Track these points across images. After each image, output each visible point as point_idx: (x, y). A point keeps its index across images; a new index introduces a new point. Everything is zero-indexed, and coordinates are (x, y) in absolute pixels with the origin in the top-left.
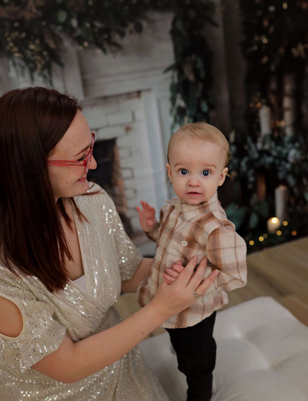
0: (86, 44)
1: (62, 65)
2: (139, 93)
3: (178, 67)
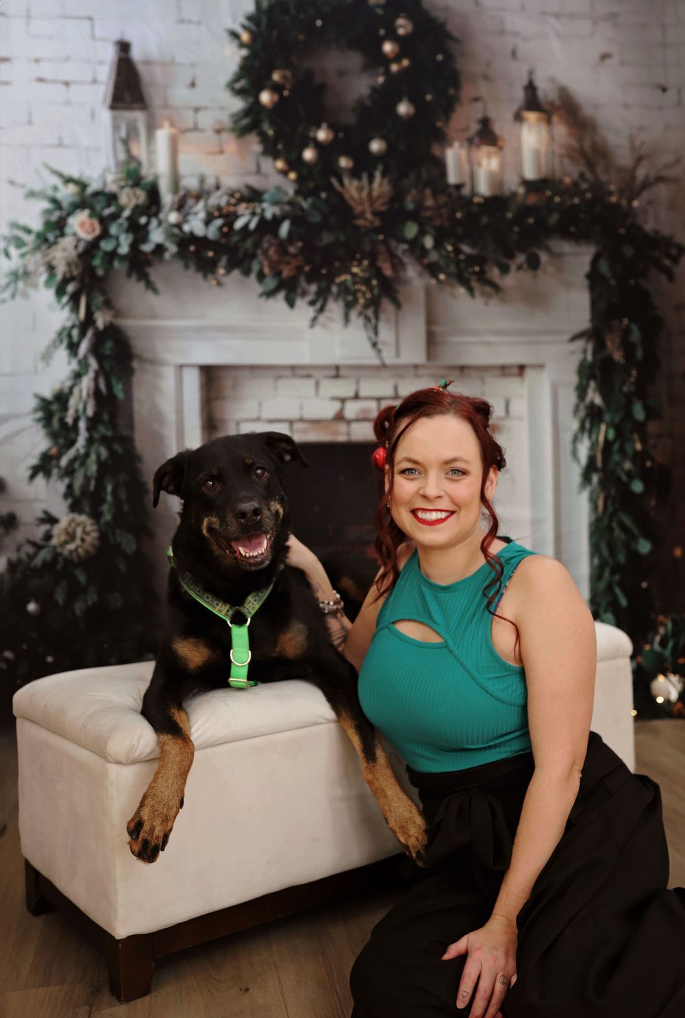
0: (442, 277)
1: (398, 305)
2: (522, 368)
3: (595, 335)
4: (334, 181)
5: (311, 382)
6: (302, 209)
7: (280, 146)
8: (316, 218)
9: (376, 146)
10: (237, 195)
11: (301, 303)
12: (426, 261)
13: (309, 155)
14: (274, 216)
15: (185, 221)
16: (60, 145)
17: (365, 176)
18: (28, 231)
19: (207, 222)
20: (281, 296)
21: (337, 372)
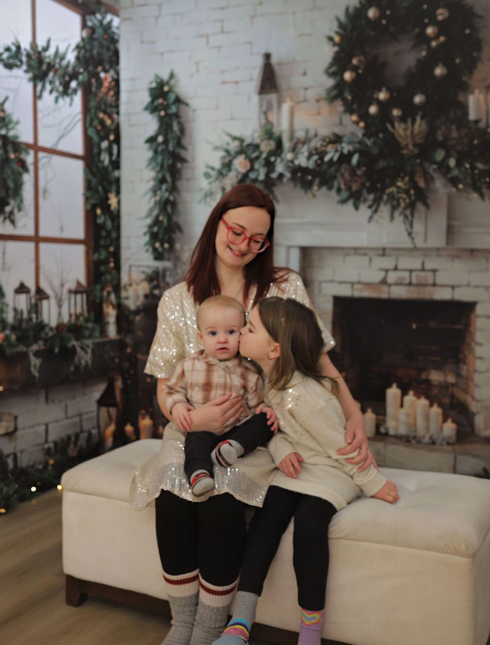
0: (461, 186)
4: (389, 126)
5: (367, 259)
6: (367, 145)
7: (355, 106)
8: (375, 151)
9: (418, 99)
10: (327, 140)
11: (363, 207)
12: (449, 176)
13: (373, 110)
14: (349, 152)
15: (296, 158)
16: (232, 119)
17: (409, 121)
18: (213, 169)
19: (309, 158)
20: (350, 203)
21: (384, 252)
